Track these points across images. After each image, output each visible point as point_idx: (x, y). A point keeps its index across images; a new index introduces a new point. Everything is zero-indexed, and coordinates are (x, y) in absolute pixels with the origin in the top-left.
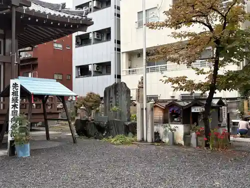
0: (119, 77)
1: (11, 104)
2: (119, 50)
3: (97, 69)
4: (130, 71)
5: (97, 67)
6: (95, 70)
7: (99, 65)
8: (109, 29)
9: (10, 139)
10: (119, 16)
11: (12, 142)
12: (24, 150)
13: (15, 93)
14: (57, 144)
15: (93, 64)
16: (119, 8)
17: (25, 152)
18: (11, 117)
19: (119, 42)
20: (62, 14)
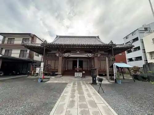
0: (147, 61)
1: (114, 70)
2: (145, 52)
4: (152, 58)
7: (136, 58)
8: (139, 47)
9: (115, 78)
10: (143, 42)
11: (115, 79)
12: (119, 82)
13: (115, 67)
14: (127, 81)
15: (134, 58)
16: (142, 40)
17: (120, 82)
18: (114, 73)
19: (144, 50)
20: (124, 46)
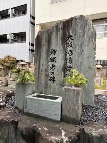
3: (14, 38)
5: (14, 36)
6: (13, 38)
8: (25, 6)
15: (11, 34)
